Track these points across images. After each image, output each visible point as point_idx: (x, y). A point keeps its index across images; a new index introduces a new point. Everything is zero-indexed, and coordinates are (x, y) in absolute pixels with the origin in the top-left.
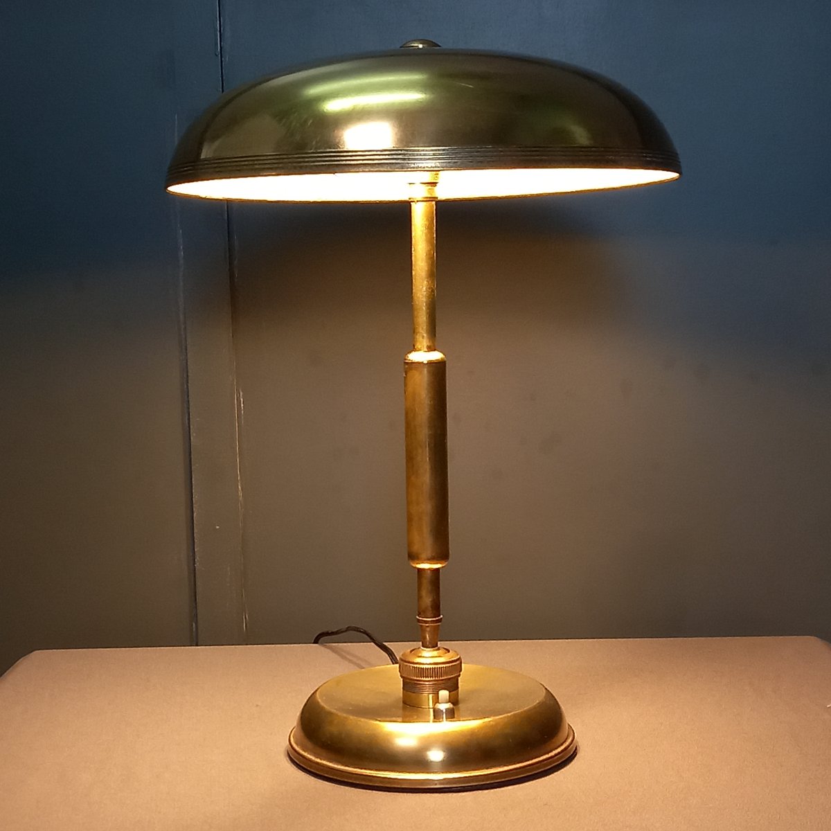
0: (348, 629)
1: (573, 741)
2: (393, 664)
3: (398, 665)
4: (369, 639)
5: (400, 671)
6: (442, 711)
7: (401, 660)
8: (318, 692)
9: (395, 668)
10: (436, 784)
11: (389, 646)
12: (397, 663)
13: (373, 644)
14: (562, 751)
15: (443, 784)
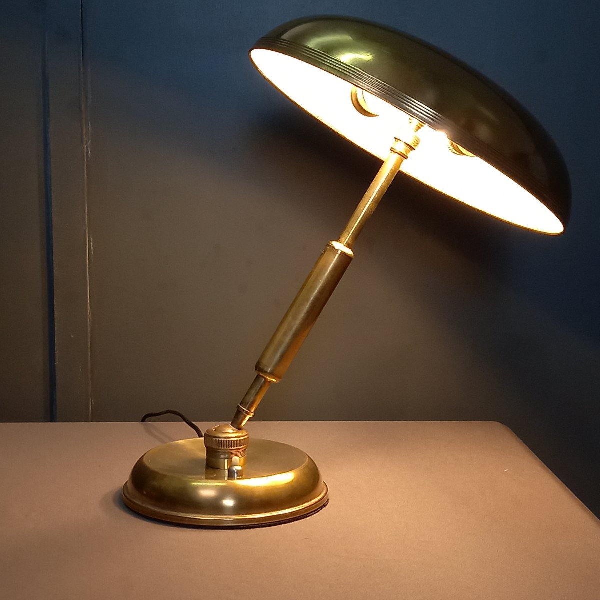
0: (168, 412)
1: (326, 493)
2: (200, 437)
3: (203, 439)
4: (182, 420)
5: (205, 442)
6: (235, 471)
7: (205, 435)
8: (145, 457)
9: (202, 440)
10: (229, 524)
11: (196, 425)
12: (202, 437)
13: (184, 423)
14: (319, 501)
15: (234, 523)
